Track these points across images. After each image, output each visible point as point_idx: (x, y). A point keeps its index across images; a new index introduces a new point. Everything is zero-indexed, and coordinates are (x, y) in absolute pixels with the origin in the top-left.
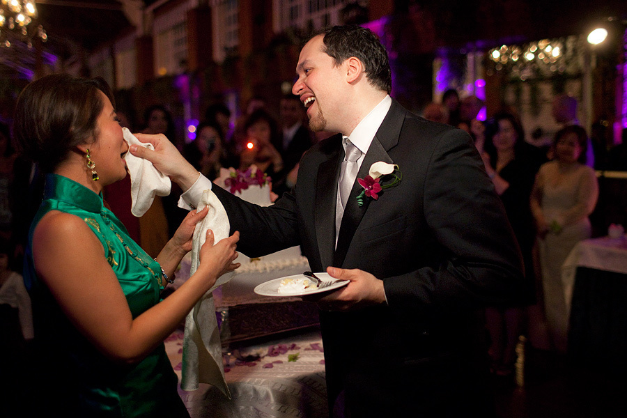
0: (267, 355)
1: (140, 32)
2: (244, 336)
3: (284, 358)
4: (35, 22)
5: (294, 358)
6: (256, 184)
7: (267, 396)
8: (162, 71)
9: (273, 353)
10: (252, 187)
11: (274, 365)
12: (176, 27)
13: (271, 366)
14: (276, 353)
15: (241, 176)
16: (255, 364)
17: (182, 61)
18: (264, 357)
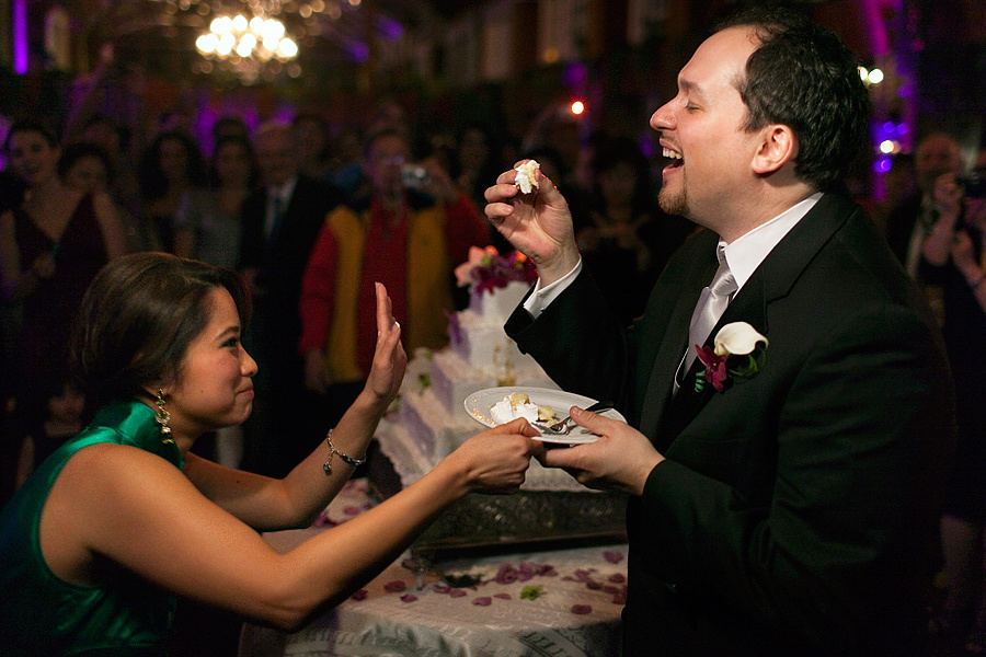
0: (493, 580)
3: (516, 590)
5: (533, 594)
7: (462, 656)
8: (550, 55)
9: (506, 577)
10: (513, 285)
11: (495, 601)
13: (487, 602)
14: (510, 578)
15: (500, 264)
16: (464, 594)
17: (580, 42)
18: (486, 583)
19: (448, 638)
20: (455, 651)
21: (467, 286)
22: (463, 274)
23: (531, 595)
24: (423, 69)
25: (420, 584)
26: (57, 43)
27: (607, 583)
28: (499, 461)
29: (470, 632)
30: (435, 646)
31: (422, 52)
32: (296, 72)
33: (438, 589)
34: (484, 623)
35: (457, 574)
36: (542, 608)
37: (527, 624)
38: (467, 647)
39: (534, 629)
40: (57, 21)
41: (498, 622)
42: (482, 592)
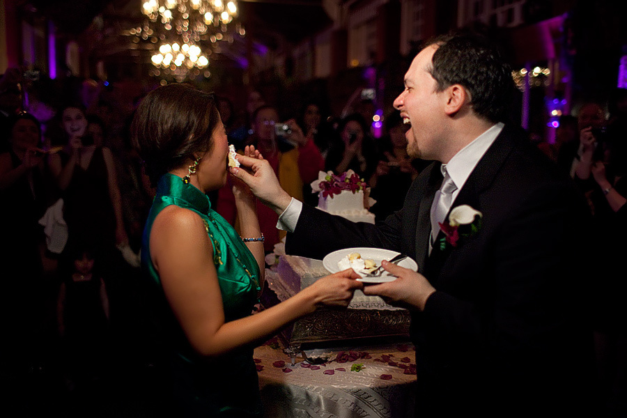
0: (334, 360)
1: (336, 26)
2: (317, 338)
3: (348, 366)
4: (235, 21)
5: (358, 369)
6: (349, 189)
7: (318, 403)
8: (354, 63)
9: (339, 360)
10: (344, 192)
11: (336, 372)
12: (369, 22)
13: (332, 372)
14: (344, 359)
15: (336, 180)
16: (319, 368)
17: (372, 55)
18: (331, 362)
19: (310, 392)
20: (314, 400)
21: (318, 193)
22: (315, 186)
23: (357, 369)
24: (280, 72)
25: (293, 362)
26: (72, 62)
27: (400, 363)
28: (333, 293)
29: (323, 389)
30: (303, 397)
31: (279, 62)
32: (208, 74)
33: (303, 366)
34: (331, 384)
35: (314, 357)
36: (364, 376)
37: (355, 385)
38: (321, 397)
39: (360, 387)
40: (72, 48)
41: (339, 383)
42: (329, 367)
